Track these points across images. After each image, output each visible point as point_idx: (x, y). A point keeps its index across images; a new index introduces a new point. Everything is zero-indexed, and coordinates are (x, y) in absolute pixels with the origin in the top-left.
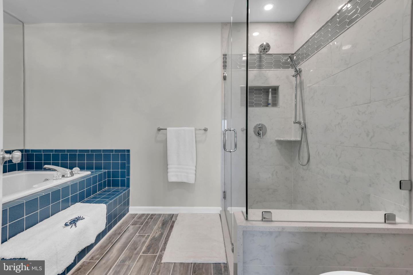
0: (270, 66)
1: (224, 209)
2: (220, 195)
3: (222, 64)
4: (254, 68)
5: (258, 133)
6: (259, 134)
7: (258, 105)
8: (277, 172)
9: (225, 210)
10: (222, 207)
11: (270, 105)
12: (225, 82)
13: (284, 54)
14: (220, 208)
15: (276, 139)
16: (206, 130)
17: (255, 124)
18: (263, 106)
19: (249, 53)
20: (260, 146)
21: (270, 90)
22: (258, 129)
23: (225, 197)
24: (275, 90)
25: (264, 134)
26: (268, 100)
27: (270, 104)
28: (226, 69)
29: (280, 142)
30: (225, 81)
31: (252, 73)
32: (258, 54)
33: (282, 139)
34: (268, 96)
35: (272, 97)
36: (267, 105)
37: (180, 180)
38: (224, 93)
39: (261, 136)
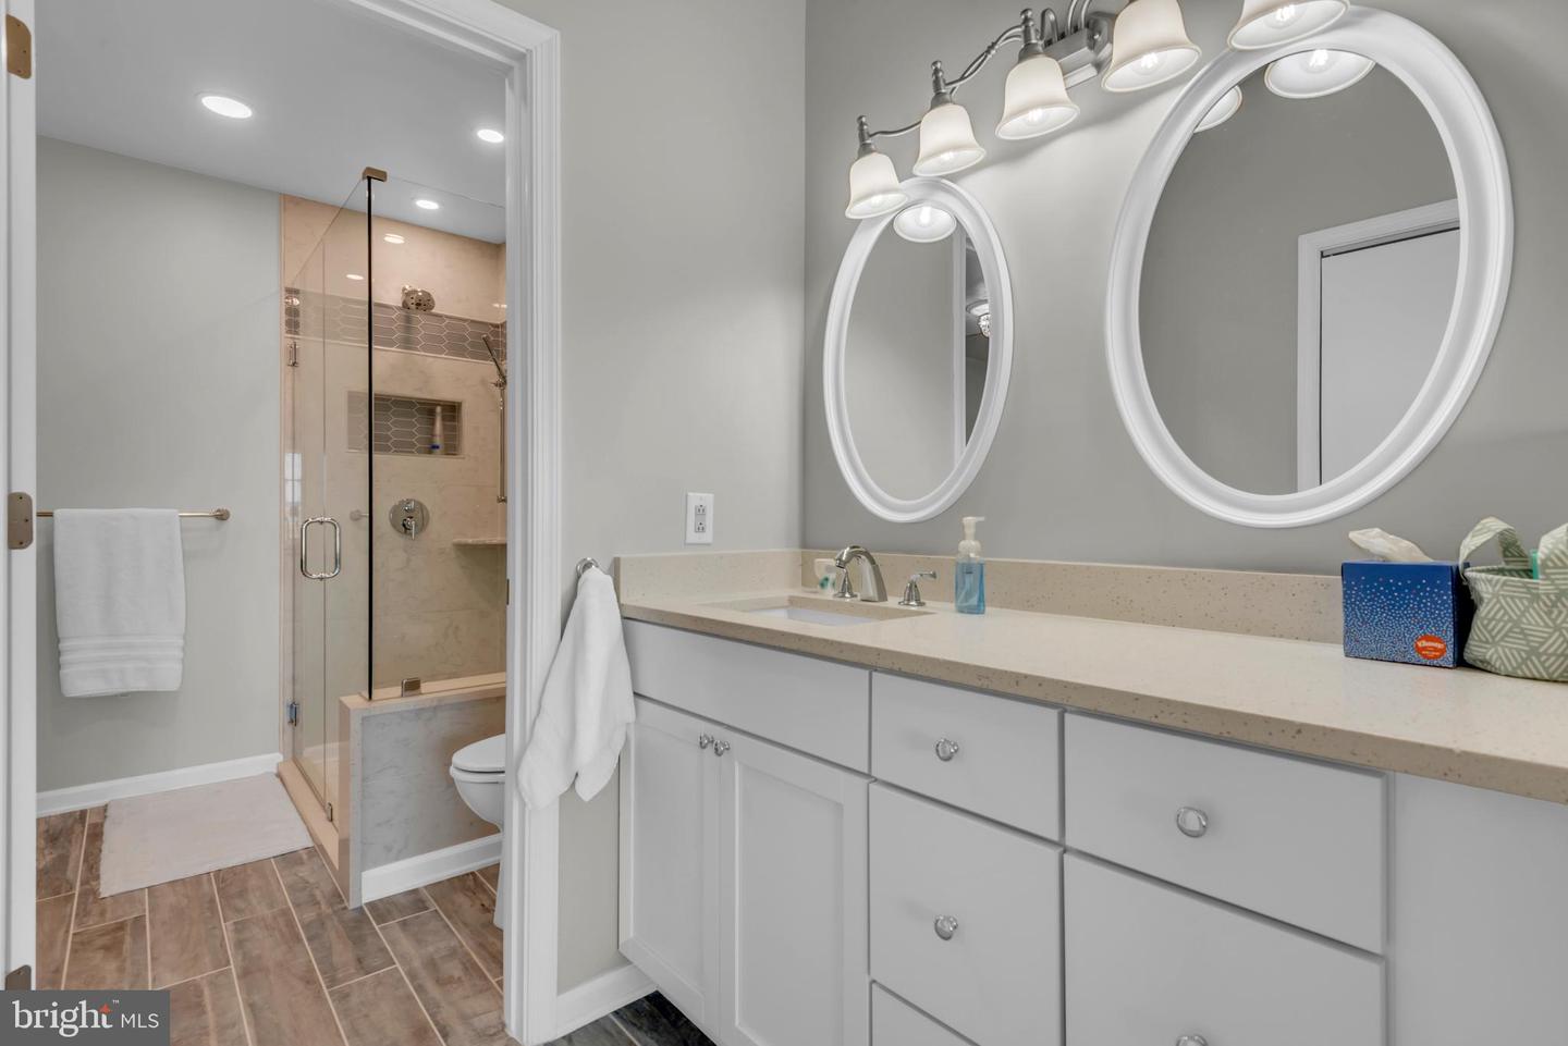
0: (435, 345)
1: (290, 756)
2: (277, 715)
3: (284, 318)
4: (391, 344)
5: (404, 525)
6: (406, 529)
7: (404, 448)
8: (457, 628)
9: (296, 758)
10: (284, 754)
11: (438, 451)
12: (293, 374)
13: (473, 321)
14: (278, 757)
15: (456, 540)
16: (222, 516)
17: (395, 501)
18: (420, 451)
19: (374, 300)
20: (409, 560)
21: (439, 409)
22: (404, 515)
23: (294, 721)
24: (452, 410)
25: (422, 526)
26: (433, 435)
27: (438, 447)
28: (297, 333)
29: (465, 549)
30: (296, 369)
31: (385, 357)
32: (398, 308)
33: (470, 541)
34: (433, 423)
35: (444, 427)
36: (432, 448)
37: (116, 688)
38: (289, 401)
39: (411, 534)
